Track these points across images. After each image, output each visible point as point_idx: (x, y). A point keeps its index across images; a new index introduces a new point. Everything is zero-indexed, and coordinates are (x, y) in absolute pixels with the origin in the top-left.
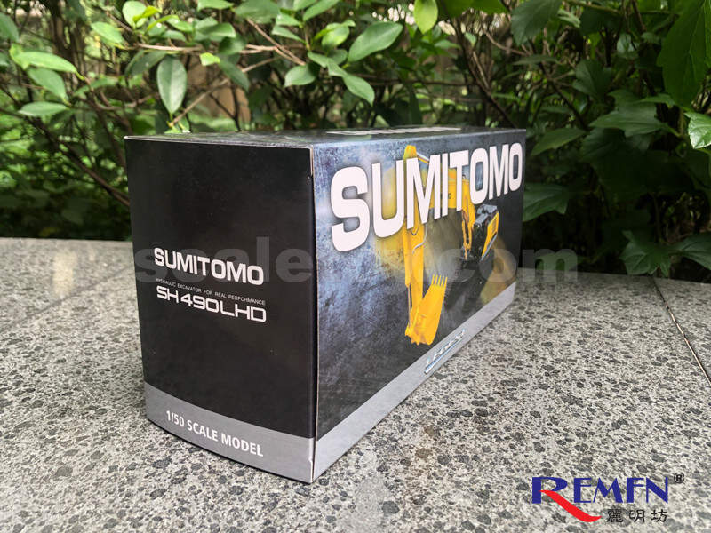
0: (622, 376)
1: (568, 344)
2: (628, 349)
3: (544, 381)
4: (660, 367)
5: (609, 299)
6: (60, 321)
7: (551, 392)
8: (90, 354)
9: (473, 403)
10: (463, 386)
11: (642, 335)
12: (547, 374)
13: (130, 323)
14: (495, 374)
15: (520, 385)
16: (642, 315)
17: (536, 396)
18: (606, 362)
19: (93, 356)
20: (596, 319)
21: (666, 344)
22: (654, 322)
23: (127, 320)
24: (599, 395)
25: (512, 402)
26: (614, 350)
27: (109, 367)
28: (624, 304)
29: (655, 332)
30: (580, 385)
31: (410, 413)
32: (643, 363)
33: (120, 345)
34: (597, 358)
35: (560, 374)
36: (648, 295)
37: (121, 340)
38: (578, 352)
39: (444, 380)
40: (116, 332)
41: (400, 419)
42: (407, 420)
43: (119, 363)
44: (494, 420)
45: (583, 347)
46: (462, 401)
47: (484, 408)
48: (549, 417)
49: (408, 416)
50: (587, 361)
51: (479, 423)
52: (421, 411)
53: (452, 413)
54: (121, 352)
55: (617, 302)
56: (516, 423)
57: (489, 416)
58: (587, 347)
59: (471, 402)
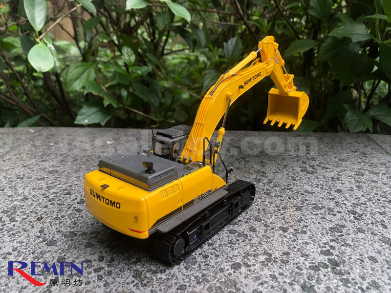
1: (352, 190)
3: (357, 225)
5: (352, 151)
7: (370, 236)
9: (321, 252)
10: (306, 237)
12: (355, 218)
13: (22, 200)
14: (322, 223)
15: (344, 230)
16: (381, 162)
17: (362, 240)
20: (355, 167)
23: (19, 198)
25: (349, 250)
26: (385, 192)
27: (11, 251)
30: (385, 227)
31: (281, 271)
33: (17, 224)
34: (379, 200)
35: (364, 217)
36: (373, 146)
37: (17, 219)
38: (363, 196)
39: (288, 232)
40: (12, 211)
41: (277, 278)
42: (282, 278)
43: (19, 245)
44: (347, 269)
45: (362, 191)
46: (313, 252)
47: (333, 257)
48: (384, 260)
49: (281, 274)
50: (373, 203)
51: (339, 274)
52: (287, 267)
53: (313, 266)
54: (19, 232)
55: (358, 153)
56: (365, 271)
57: (341, 266)
58: (365, 191)
59: (319, 252)
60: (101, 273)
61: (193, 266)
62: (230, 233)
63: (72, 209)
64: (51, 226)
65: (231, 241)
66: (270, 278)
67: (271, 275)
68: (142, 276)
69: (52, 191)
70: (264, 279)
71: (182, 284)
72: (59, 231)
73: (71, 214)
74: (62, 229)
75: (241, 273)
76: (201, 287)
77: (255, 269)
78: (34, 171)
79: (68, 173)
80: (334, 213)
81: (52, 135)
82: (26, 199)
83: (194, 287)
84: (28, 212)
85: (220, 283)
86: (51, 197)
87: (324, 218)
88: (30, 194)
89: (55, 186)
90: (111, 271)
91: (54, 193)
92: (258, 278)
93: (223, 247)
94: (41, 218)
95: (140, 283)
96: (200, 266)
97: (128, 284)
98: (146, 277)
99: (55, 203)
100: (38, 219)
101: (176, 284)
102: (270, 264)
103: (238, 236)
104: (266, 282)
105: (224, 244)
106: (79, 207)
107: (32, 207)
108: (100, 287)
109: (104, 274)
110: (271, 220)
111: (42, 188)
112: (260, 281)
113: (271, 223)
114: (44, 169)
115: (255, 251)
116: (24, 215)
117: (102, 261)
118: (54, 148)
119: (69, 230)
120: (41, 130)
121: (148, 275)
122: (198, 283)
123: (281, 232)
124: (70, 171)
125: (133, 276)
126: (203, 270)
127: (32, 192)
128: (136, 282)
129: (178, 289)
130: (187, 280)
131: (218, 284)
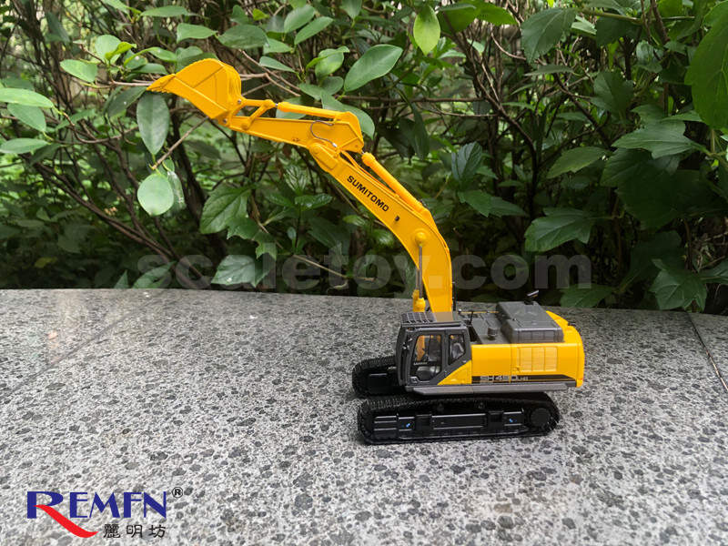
0: (666, 460)
1: (600, 413)
2: (669, 419)
3: (575, 471)
4: (708, 444)
5: (642, 346)
6: (32, 405)
7: (585, 488)
8: (61, 453)
9: (496, 507)
10: (484, 483)
11: (683, 397)
12: (579, 460)
13: (110, 403)
14: (520, 463)
15: (549, 478)
16: (682, 367)
17: (568, 494)
18: (645, 439)
19: (64, 456)
20: (630, 375)
21: (711, 408)
22: (695, 377)
23: (107, 400)
24: (642, 491)
25: (540, 506)
26: (654, 421)
27: (80, 472)
28: (660, 352)
29: (697, 391)
30: (618, 476)
31: (423, 528)
32: (689, 439)
33: (96, 436)
34: (635, 433)
35: (594, 459)
36: (684, 338)
37: (97, 430)
38: (613, 425)
39: (462, 474)
40: (94, 419)
41: (412, 537)
42: (419, 538)
43: (93, 465)
44: (520, 534)
45: (617, 417)
46: (483, 506)
47: (509, 515)
48: (586, 526)
49: (421, 533)
50: (624, 438)
51: (504, 540)
52: (435, 523)
53: (472, 526)
54: (96, 448)
55: (651, 349)
56: (547, 538)
57: (515, 529)
58: (622, 417)
59: (493, 507)
60: (183, 510)
61: (305, 511)
62: (375, 469)
63: (170, 420)
64: (138, 442)
65: (372, 480)
66: (402, 537)
67: (405, 532)
68: (233, 519)
69: (151, 392)
70: (394, 537)
71: (281, 532)
72: (145, 451)
73: (167, 428)
74: (151, 448)
75: (365, 526)
76: (304, 539)
77: (387, 523)
78: (135, 360)
79: (181, 365)
80: (550, 449)
81: (174, 303)
82: (116, 402)
83: (295, 538)
84: (113, 421)
85: (331, 536)
86: (147, 402)
87: (529, 456)
88: (121, 395)
89: (157, 385)
90: (196, 509)
91: (153, 395)
92: (385, 535)
93: (357, 489)
94: (128, 431)
95: (227, 527)
96: (313, 512)
97: (212, 526)
98: (237, 521)
99: (151, 410)
100: (123, 432)
101: (273, 532)
102: (411, 518)
103: (385, 474)
104: (394, 541)
105: (360, 484)
106: (180, 417)
107: (120, 415)
108: (176, 527)
109: (187, 511)
110: (443, 455)
111: (139, 387)
112: (387, 539)
113: (442, 459)
114: (147, 358)
115: (399, 497)
116: (108, 424)
117: (188, 494)
118: (170, 324)
119: (159, 449)
120: (160, 294)
121: (241, 518)
122: (303, 533)
123: (451, 473)
124: (183, 363)
125: (221, 518)
126: (316, 517)
127: (124, 392)
128: (223, 524)
129: (273, 539)
130: (291, 528)
131: (328, 538)
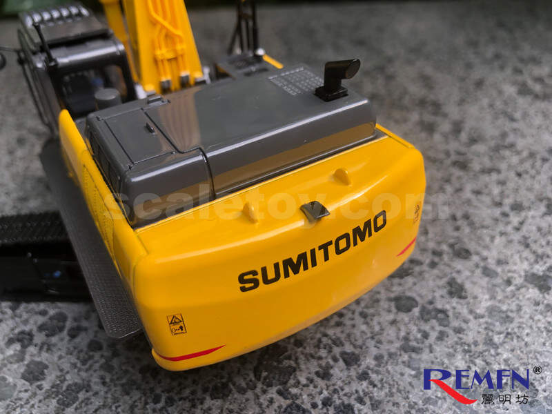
65: (406, 339)
93: (390, 368)
